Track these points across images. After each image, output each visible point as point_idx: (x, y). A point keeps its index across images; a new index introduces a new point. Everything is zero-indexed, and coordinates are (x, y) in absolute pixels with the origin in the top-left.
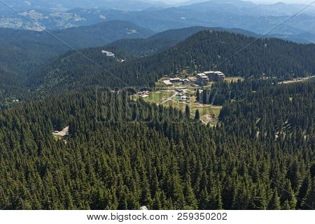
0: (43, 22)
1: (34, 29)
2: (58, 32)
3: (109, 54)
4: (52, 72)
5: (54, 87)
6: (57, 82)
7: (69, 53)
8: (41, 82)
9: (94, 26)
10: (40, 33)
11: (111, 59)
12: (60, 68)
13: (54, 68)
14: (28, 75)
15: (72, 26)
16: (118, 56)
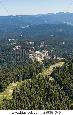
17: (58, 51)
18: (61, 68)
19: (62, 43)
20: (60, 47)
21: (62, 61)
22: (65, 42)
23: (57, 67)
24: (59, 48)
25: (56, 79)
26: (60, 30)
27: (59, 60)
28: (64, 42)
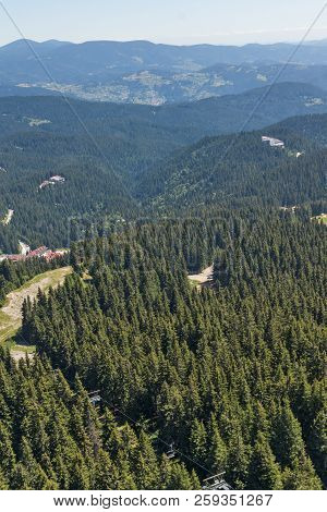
0: (160, 90)
1: (147, 102)
2: (186, 106)
3: (274, 142)
4: (177, 175)
5: (181, 199)
6: (185, 191)
7: (206, 141)
8: (159, 191)
9: (247, 95)
10: (158, 108)
11: (277, 152)
12: (191, 168)
13: (180, 167)
14: (137, 178)
15: (208, 95)
16: (291, 145)
17: (35, 218)
18: (58, 295)
19: (46, 182)
20: (43, 203)
21: (61, 262)
22: (62, 175)
23: (40, 295)
24: (39, 205)
25: (43, 348)
26: (31, 124)
27: (43, 259)
28: (57, 178)
